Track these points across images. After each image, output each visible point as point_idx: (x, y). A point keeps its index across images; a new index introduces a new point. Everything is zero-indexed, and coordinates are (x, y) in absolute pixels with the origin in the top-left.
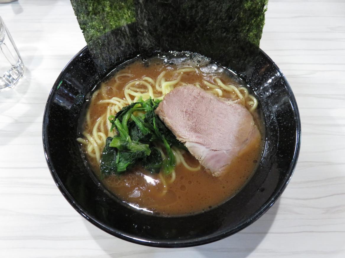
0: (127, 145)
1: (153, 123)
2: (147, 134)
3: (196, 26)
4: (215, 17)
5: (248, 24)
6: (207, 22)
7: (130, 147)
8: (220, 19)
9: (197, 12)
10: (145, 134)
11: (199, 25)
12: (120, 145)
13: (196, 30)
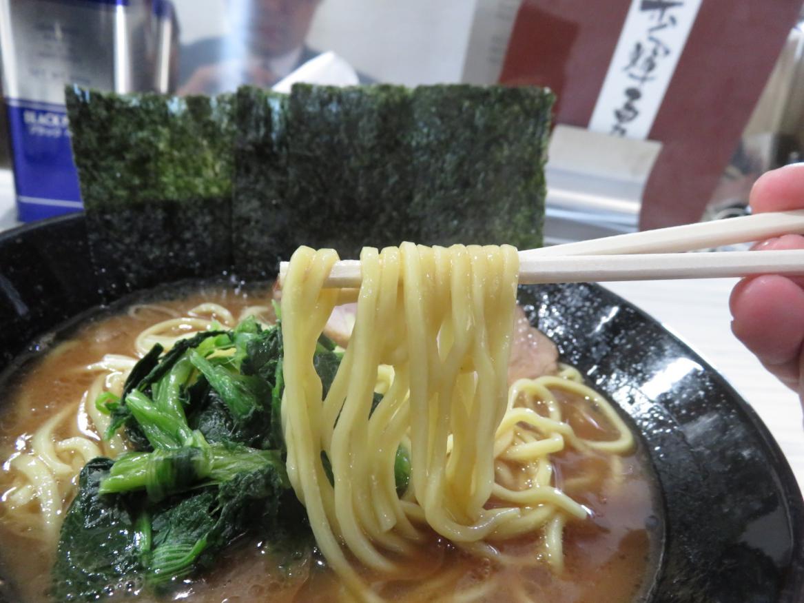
0: (193, 459)
1: (275, 378)
2: (250, 415)
3: (382, 210)
4: (427, 186)
5: (508, 194)
6: (409, 198)
7: (206, 465)
8: (441, 187)
9: (384, 177)
10: (244, 417)
11: (388, 207)
12: (165, 460)
13: (383, 219)
